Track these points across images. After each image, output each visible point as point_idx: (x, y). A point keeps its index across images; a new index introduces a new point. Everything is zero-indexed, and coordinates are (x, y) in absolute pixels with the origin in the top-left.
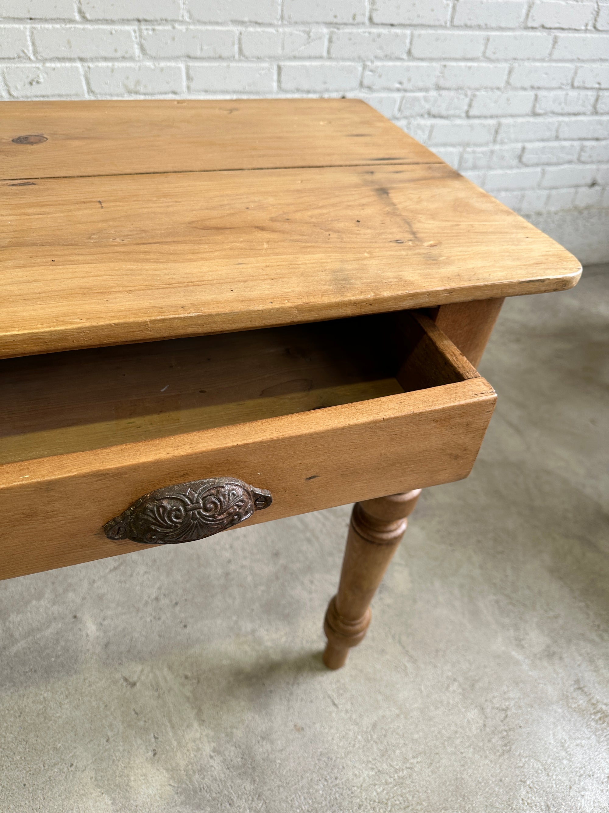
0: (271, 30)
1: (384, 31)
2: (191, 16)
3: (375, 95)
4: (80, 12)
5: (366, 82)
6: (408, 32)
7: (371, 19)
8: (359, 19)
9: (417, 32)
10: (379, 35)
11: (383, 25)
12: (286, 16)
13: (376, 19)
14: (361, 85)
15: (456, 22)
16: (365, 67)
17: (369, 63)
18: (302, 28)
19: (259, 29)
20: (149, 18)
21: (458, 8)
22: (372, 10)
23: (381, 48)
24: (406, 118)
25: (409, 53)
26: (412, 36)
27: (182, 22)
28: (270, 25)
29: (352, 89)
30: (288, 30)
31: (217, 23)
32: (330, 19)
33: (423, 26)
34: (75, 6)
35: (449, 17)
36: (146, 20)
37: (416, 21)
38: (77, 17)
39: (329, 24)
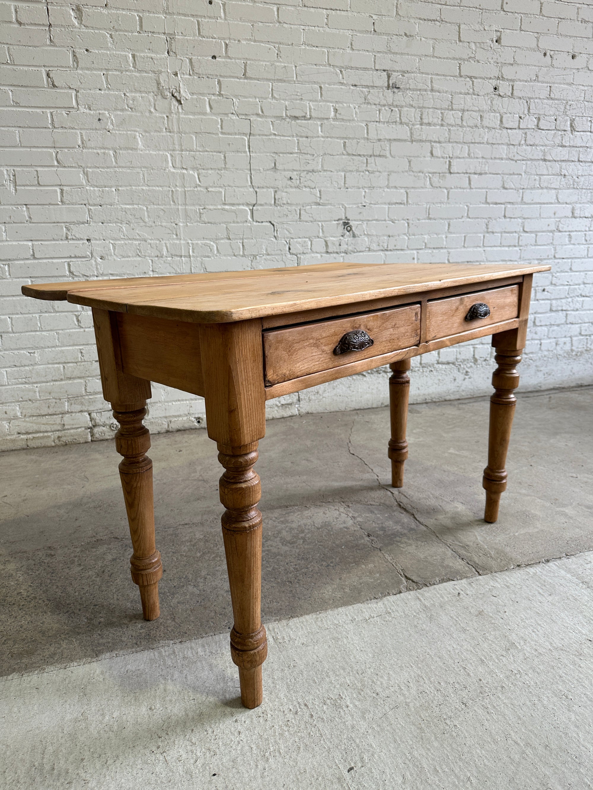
0: (516, 263)
1: (560, 261)
2: (487, 260)
3: (557, 287)
4: (448, 260)
5: (553, 282)
6: (570, 260)
7: (554, 257)
8: (550, 257)
9: (573, 261)
10: (558, 263)
11: (560, 258)
12: (522, 257)
13: (557, 256)
14: (551, 283)
15: (589, 256)
16: (553, 276)
17: (554, 274)
18: (528, 261)
19: (511, 263)
20: (472, 260)
21: (590, 250)
22: (555, 253)
23: (559, 268)
24: (571, 297)
25: (571, 269)
26: (571, 262)
27: (483, 261)
28: (516, 261)
29: (548, 286)
30: (522, 262)
31: (496, 261)
32: (538, 258)
33: (576, 258)
34: (447, 258)
35: (586, 254)
36: (470, 262)
37: (573, 256)
38: (447, 262)
39: (538, 259)
